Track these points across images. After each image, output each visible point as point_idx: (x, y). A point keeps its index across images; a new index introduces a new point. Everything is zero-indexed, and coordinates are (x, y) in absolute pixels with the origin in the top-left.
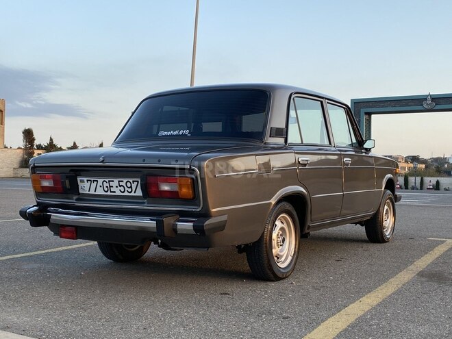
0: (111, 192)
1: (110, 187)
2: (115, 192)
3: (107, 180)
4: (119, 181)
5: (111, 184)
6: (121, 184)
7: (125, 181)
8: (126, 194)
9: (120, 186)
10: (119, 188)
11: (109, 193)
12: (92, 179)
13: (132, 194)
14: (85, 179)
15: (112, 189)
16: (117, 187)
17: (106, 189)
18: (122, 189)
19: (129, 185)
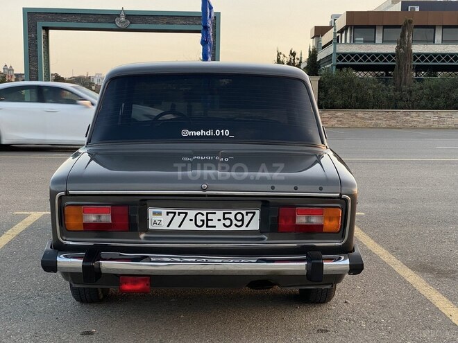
0: (207, 226)
1: (208, 220)
2: (215, 227)
3: (204, 212)
4: (224, 214)
5: (210, 217)
6: (226, 216)
7: (234, 212)
8: (233, 228)
9: (224, 219)
10: (223, 221)
11: (204, 228)
12: (177, 211)
13: (243, 228)
14: (164, 211)
15: (210, 223)
16: (219, 220)
17: (200, 223)
18: (228, 222)
19: (239, 217)
